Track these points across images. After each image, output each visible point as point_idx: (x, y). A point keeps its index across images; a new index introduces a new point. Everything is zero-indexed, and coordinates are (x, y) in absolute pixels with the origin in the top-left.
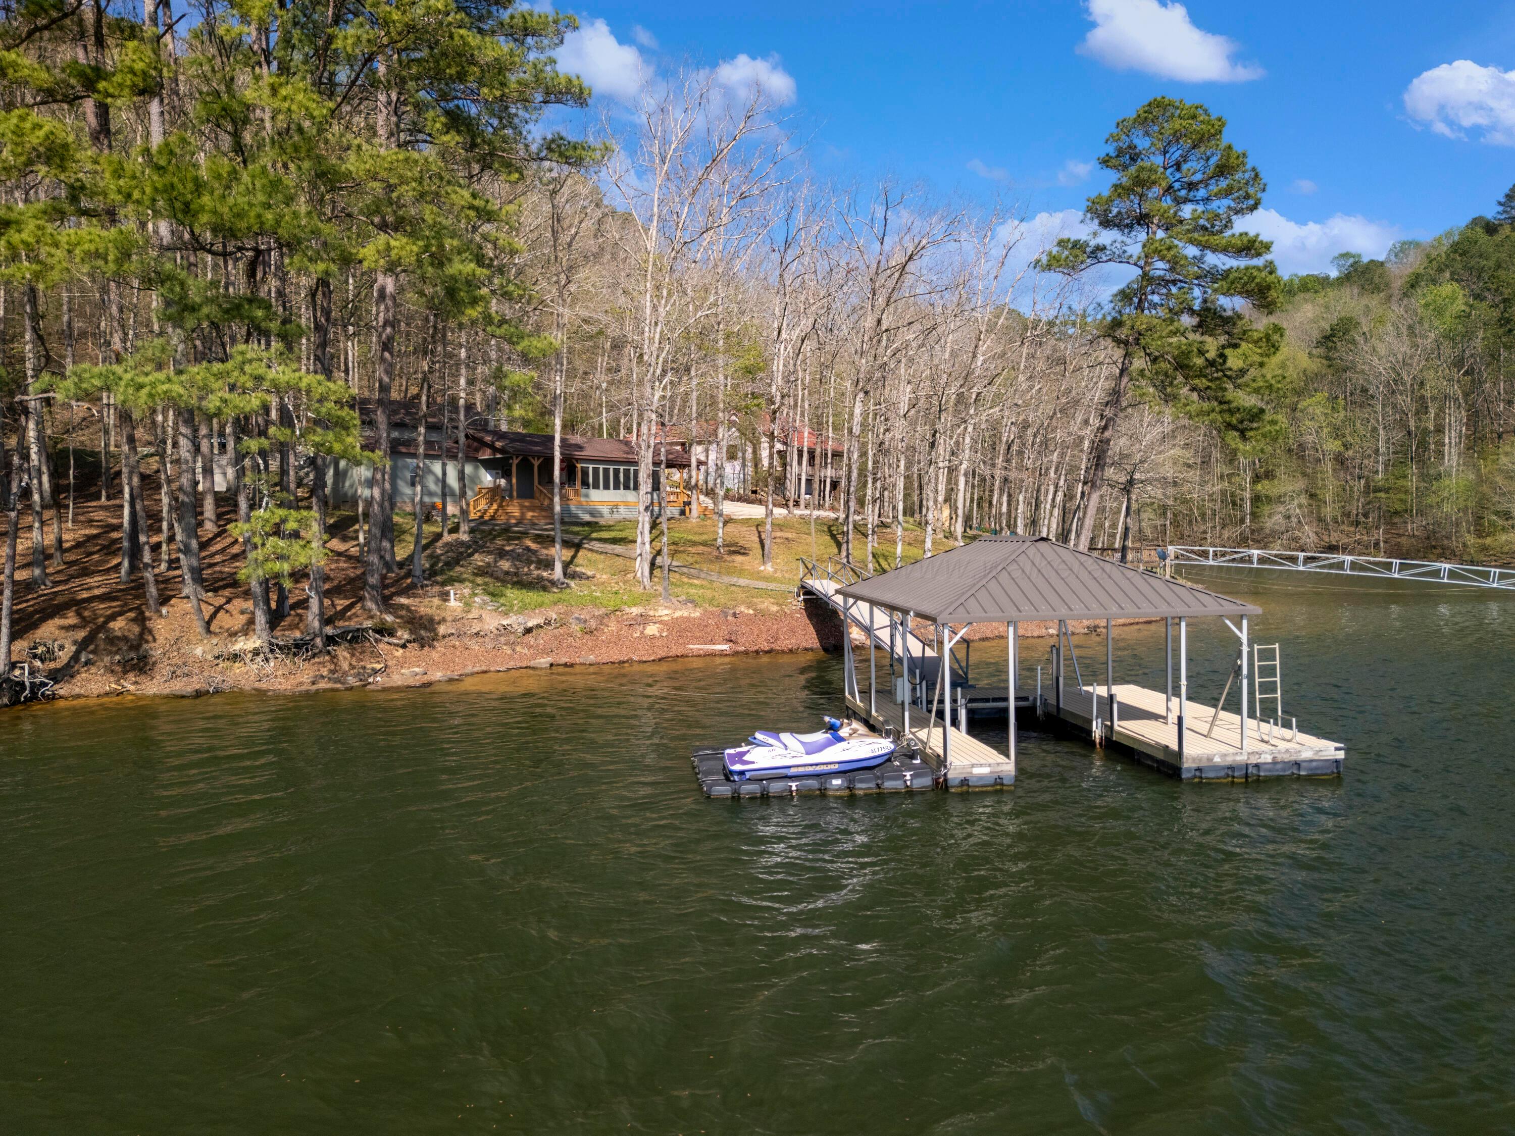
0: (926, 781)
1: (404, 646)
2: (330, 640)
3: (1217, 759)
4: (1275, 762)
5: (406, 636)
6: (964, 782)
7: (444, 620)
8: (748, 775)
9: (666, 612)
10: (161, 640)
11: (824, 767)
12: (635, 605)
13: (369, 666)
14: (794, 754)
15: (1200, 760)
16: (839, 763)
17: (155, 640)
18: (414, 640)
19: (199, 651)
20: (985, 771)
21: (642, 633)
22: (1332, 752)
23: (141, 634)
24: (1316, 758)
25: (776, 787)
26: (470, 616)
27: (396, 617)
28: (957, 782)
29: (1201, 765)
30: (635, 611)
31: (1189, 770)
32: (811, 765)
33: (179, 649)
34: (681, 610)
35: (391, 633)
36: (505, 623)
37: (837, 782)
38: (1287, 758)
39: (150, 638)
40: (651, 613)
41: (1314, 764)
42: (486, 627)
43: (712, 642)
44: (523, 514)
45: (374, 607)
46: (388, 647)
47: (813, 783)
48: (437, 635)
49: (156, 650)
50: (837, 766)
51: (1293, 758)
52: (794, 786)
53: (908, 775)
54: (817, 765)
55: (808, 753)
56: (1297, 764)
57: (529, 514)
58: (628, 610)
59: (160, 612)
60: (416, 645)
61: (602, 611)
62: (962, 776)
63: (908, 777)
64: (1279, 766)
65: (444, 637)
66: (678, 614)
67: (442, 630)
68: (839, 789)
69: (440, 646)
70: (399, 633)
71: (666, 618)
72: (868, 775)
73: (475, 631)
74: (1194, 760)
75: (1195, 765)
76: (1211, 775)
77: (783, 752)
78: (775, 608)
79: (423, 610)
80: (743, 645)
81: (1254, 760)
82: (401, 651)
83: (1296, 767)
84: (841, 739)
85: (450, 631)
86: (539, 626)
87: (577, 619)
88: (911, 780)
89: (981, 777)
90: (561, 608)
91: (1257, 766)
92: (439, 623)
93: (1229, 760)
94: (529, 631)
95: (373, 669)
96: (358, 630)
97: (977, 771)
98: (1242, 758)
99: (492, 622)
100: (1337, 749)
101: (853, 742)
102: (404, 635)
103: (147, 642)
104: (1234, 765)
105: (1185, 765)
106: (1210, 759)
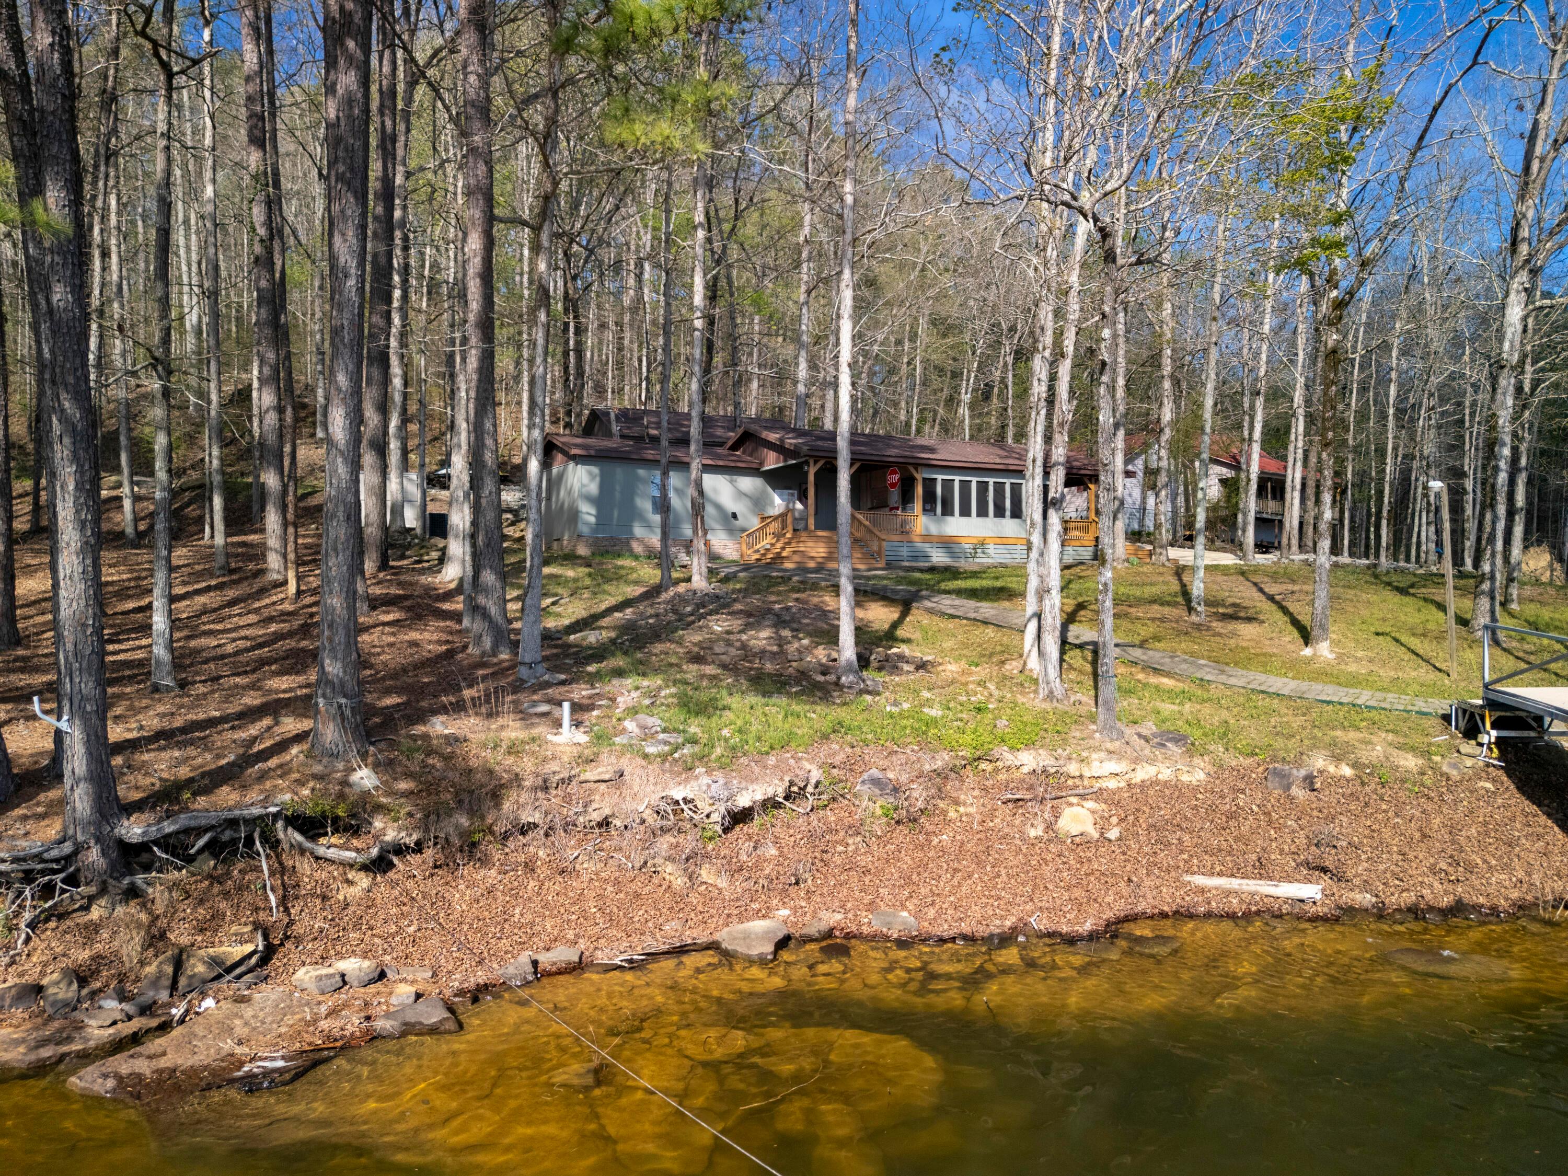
1: (380, 865)
2: (134, 855)
5: (392, 835)
9: (1113, 766)
12: (1029, 745)
18: (419, 848)
21: (1049, 827)
26: (591, 774)
30: (1028, 760)
34: (1151, 761)
35: (349, 827)
36: (678, 794)
40: (1073, 768)
42: (629, 805)
43: (1262, 870)
58: (1009, 758)
60: (416, 861)
61: (942, 760)
65: (507, 835)
66: (1144, 773)
67: (503, 813)
70: (379, 827)
71: (1112, 784)
73: (596, 817)
78: (1410, 762)
80: (1366, 886)
82: (365, 881)
85: (525, 818)
86: (771, 804)
87: (875, 782)
90: (838, 751)
94: (739, 817)
99: (645, 791)
102: (384, 829)
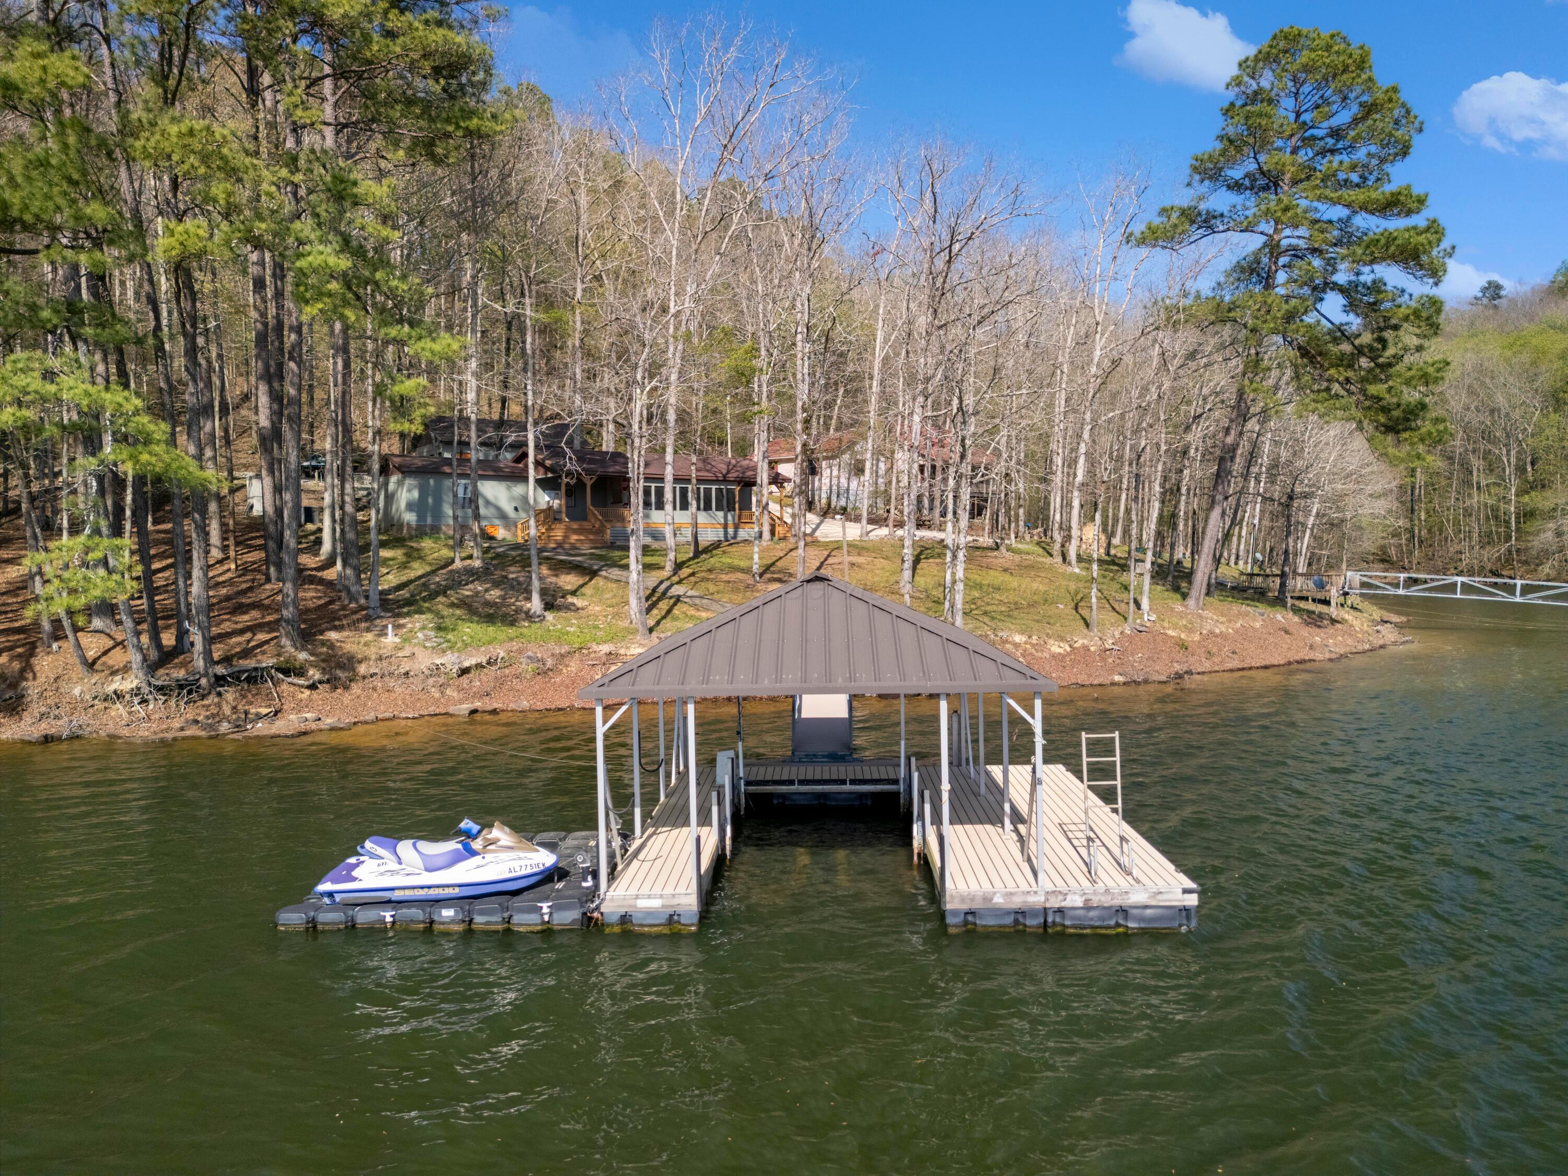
0: (570, 916)
1: (313, 687)
2: (220, 680)
3: (998, 900)
4: (1088, 907)
5: (317, 676)
6: (625, 919)
7: (366, 659)
8: (338, 898)
10: (41, 679)
11: (440, 891)
13: (253, 711)
14: (409, 870)
15: (972, 900)
16: (460, 886)
17: (35, 678)
18: (328, 681)
19: (77, 691)
20: (655, 903)
22: (1179, 895)
23: (23, 671)
24: (1153, 903)
25: (364, 917)
26: (400, 654)
27: (312, 654)
28: (615, 919)
29: (975, 906)
30: (605, 648)
31: (955, 913)
32: (422, 887)
33: (57, 689)
35: (300, 672)
36: (438, 662)
37: (448, 913)
38: (1107, 901)
39: (30, 676)
41: (1149, 912)
42: (417, 666)
44: (566, 537)
45: (288, 643)
46: (292, 689)
47: (416, 913)
48: (356, 674)
49: (32, 688)
50: (457, 890)
51: (1117, 902)
52: (388, 916)
53: (545, 907)
54: (429, 887)
55: (428, 870)
56: (1123, 911)
57: (574, 538)
59: (50, 646)
60: (327, 686)
61: (564, 649)
62: (622, 911)
63: (545, 910)
64: (1092, 914)
65: (364, 677)
67: (362, 669)
68: (453, 921)
69: (356, 689)
70: (311, 672)
72: (493, 903)
73: (403, 671)
74: (963, 899)
75: (965, 907)
76: (991, 922)
77: (396, 867)
79: (349, 647)
81: (1054, 903)
82: (307, 692)
83: (1120, 915)
84: (473, 853)
85: (372, 671)
86: (479, 666)
87: (530, 658)
88: (551, 914)
89: (650, 913)
90: (514, 645)
91: (1060, 911)
92: (360, 662)
93: (1017, 902)
94: (464, 671)
95: (257, 714)
96: (256, 669)
97: (642, 904)
98: (1037, 900)
99: (424, 661)
100: (1186, 891)
101: (489, 857)
102: (314, 674)
103: (26, 679)
104: (1024, 908)
105: (949, 907)
106: (987, 899)
